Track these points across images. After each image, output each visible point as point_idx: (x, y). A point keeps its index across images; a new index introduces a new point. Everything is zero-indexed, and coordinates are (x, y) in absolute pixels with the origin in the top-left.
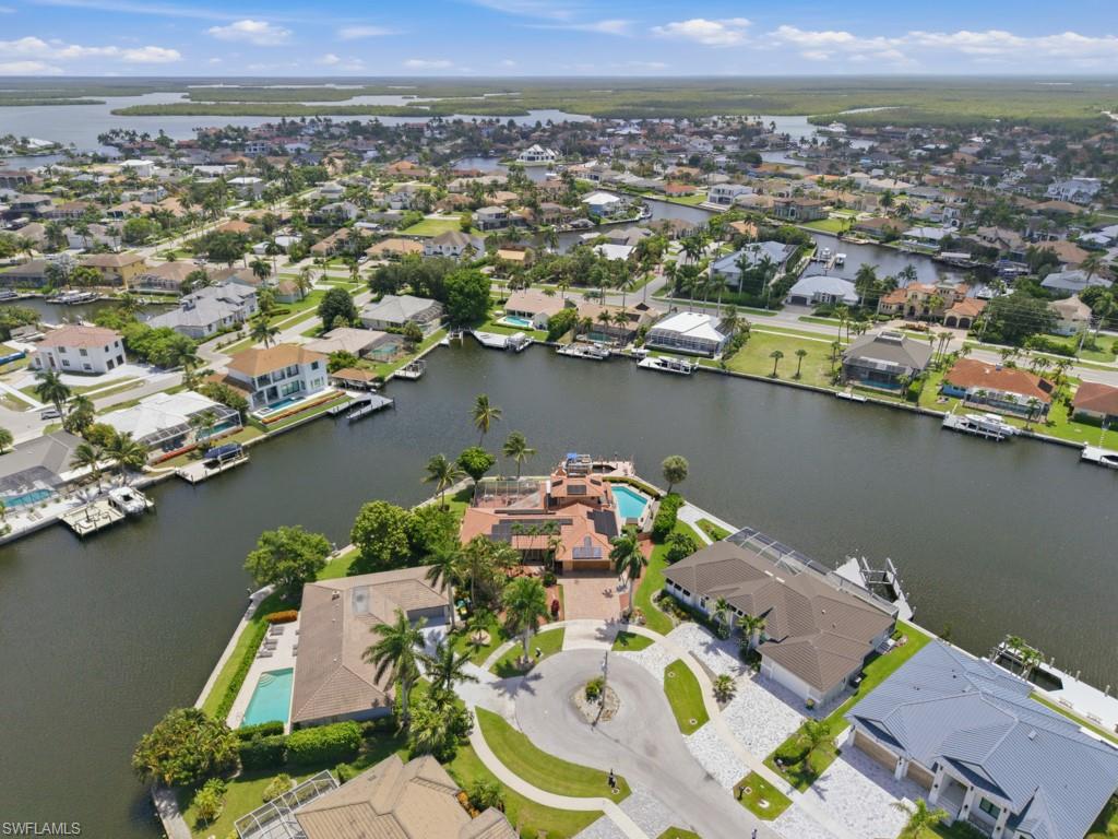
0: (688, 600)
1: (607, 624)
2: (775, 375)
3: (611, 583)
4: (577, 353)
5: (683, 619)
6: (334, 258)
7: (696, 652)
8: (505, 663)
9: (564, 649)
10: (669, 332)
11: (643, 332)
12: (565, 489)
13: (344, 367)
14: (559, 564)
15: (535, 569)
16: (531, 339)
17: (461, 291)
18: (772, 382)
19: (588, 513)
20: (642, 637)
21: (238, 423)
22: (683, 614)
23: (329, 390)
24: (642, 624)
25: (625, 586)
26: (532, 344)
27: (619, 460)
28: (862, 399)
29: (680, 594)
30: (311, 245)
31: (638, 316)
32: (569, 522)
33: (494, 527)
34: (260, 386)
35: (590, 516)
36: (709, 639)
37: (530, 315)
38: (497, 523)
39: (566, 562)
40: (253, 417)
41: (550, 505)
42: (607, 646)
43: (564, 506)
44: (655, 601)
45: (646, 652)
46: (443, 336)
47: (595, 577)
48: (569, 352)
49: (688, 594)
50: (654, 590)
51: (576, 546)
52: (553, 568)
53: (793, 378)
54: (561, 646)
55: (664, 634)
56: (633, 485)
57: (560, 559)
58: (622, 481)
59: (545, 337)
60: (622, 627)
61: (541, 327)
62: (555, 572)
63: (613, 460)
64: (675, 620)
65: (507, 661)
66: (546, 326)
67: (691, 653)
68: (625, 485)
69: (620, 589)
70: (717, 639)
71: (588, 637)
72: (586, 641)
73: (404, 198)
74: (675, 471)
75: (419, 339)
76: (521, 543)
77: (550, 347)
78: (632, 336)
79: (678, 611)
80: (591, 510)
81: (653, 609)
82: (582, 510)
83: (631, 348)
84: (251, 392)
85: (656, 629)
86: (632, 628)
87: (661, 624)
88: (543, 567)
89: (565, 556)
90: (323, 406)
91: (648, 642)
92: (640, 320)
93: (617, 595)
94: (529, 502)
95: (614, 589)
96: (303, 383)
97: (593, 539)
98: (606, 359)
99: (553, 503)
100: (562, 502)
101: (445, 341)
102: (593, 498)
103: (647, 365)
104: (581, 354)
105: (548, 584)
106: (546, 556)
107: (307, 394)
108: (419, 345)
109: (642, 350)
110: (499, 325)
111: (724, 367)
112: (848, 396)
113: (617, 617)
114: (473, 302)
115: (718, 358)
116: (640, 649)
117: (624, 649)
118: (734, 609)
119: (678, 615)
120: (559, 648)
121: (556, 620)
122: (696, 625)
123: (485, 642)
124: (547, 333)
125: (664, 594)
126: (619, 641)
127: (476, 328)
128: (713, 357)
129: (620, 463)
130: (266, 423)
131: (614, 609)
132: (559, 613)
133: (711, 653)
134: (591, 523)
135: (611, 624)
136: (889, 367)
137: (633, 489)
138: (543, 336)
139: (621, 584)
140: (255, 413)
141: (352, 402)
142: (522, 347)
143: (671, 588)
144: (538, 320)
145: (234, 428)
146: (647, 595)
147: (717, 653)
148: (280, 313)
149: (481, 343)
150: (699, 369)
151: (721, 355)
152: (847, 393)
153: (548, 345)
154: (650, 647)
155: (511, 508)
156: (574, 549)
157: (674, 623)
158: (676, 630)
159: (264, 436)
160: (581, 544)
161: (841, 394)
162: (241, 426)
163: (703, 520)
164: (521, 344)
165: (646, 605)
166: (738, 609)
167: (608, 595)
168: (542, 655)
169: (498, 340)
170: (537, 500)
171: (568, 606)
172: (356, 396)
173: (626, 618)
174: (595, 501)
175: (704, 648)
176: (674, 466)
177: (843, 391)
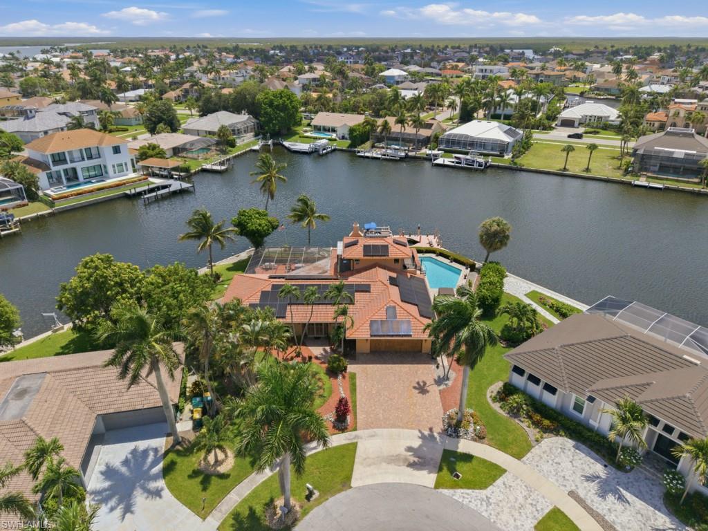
0: (551, 400)
1: (423, 437)
2: (565, 169)
3: (427, 372)
4: (375, 155)
5: (546, 430)
6: (181, 103)
7: (582, 493)
8: (247, 513)
9: (355, 483)
10: (461, 136)
11: (436, 137)
12: (362, 248)
13: (152, 156)
14: (352, 344)
15: (317, 351)
16: (335, 145)
17: (271, 104)
18: (563, 174)
19: (391, 278)
20: (484, 462)
21: (23, 199)
22: (546, 422)
23: (132, 175)
24: (479, 438)
25: (446, 378)
26: (334, 150)
27: (422, 234)
28: (661, 186)
29: (536, 390)
30: (163, 94)
31: (432, 125)
32: (365, 289)
33: (264, 294)
34: (54, 165)
35: (393, 281)
36: (598, 468)
37: (334, 130)
38: (269, 289)
39: (361, 340)
40: (46, 195)
41: (342, 271)
42: (427, 478)
43: (359, 271)
44: (494, 400)
45: (495, 491)
46: (254, 144)
47: (402, 363)
48: (367, 154)
49: (552, 390)
50: (491, 384)
51: (374, 318)
52: (342, 350)
53: (584, 171)
54: (349, 478)
55: (519, 456)
56: (441, 254)
57: (352, 337)
58: (428, 251)
59: (347, 145)
60: (449, 444)
61: (343, 138)
62: (345, 355)
63: (416, 234)
64: (533, 432)
65: (251, 509)
66: (347, 136)
67: (572, 494)
68: (433, 256)
69: (439, 381)
70: (612, 470)
71: (394, 460)
72: (392, 468)
73: (245, 74)
74: (496, 234)
75: (232, 144)
76: (298, 314)
77: (351, 152)
78: (426, 142)
79: (538, 417)
80: (394, 275)
81: (495, 413)
82: (383, 275)
83: (425, 151)
84: (43, 170)
85: (503, 447)
86: (465, 445)
87: (510, 438)
88: (328, 348)
89: (359, 332)
90: (122, 188)
91: (495, 472)
92: (433, 128)
93: (434, 390)
94: (317, 268)
95: (430, 381)
96: (105, 167)
97: (398, 309)
98: (402, 159)
99: (345, 267)
100: (357, 267)
101: (256, 147)
102: (397, 261)
103: (442, 163)
104: (380, 156)
105: (334, 372)
106: (332, 332)
107: (109, 178)
108: (230, 149)
109: (436, 152)
110: (307, 137)
111: (515, 164)
112: (646, 184)
113: (438, 428)
114: (282, 114)
115: (508, 157)
116: (483, 486)
117: (455, 486)
118: (655, 422)
119: (536, 424)
120: (346, 483)
121: (343, 430)
122: (570, 443)
123: (222, 469)
124: (349, 142)
125: (508, 390)
126: (445, 470)
127: (286, 139)
128: (503, 156)
129: (424, 237)
130: (55, 199)
131: (433, 413)
132: (349, 418)
133: (611, 498)
134: (395, 291)
135: (428, 439)
136: (686, 154)
137: (440, 258)
138: (345, 144)
139: (440, 372)
140: (48, 192)
141: (151, 186)
142: (325, 151)
143: (519, 381)
144: (341, 132)
145: (18, 202)
146: (481, 391)
147: (621, 498)
148: (118, 130)
149: (288, 149)
150: (491, 166)
151: (511, 155)
152: (642, 181)
153: (350, 151)
154: (499, 482)
155: (293, 273)
156: (372, 322)
157: (532, 438)
158: (536, 450)
159: (50, 211)
160: (381, 315)
161: (637, 183)
162: (26, 201)
163: (534, 292)
164: (324, 149)
165: (482, 406)
166: (663, 421)
167: (422, 389)
168: (317, 494)
169: (305, 147)
170: (326, 266)
171: (362, 409)
172: (158, 182)
173: (454, 428)
174: (399, 266)
175: (594, 486)
176: (495, 228)
177: (638, 180)
